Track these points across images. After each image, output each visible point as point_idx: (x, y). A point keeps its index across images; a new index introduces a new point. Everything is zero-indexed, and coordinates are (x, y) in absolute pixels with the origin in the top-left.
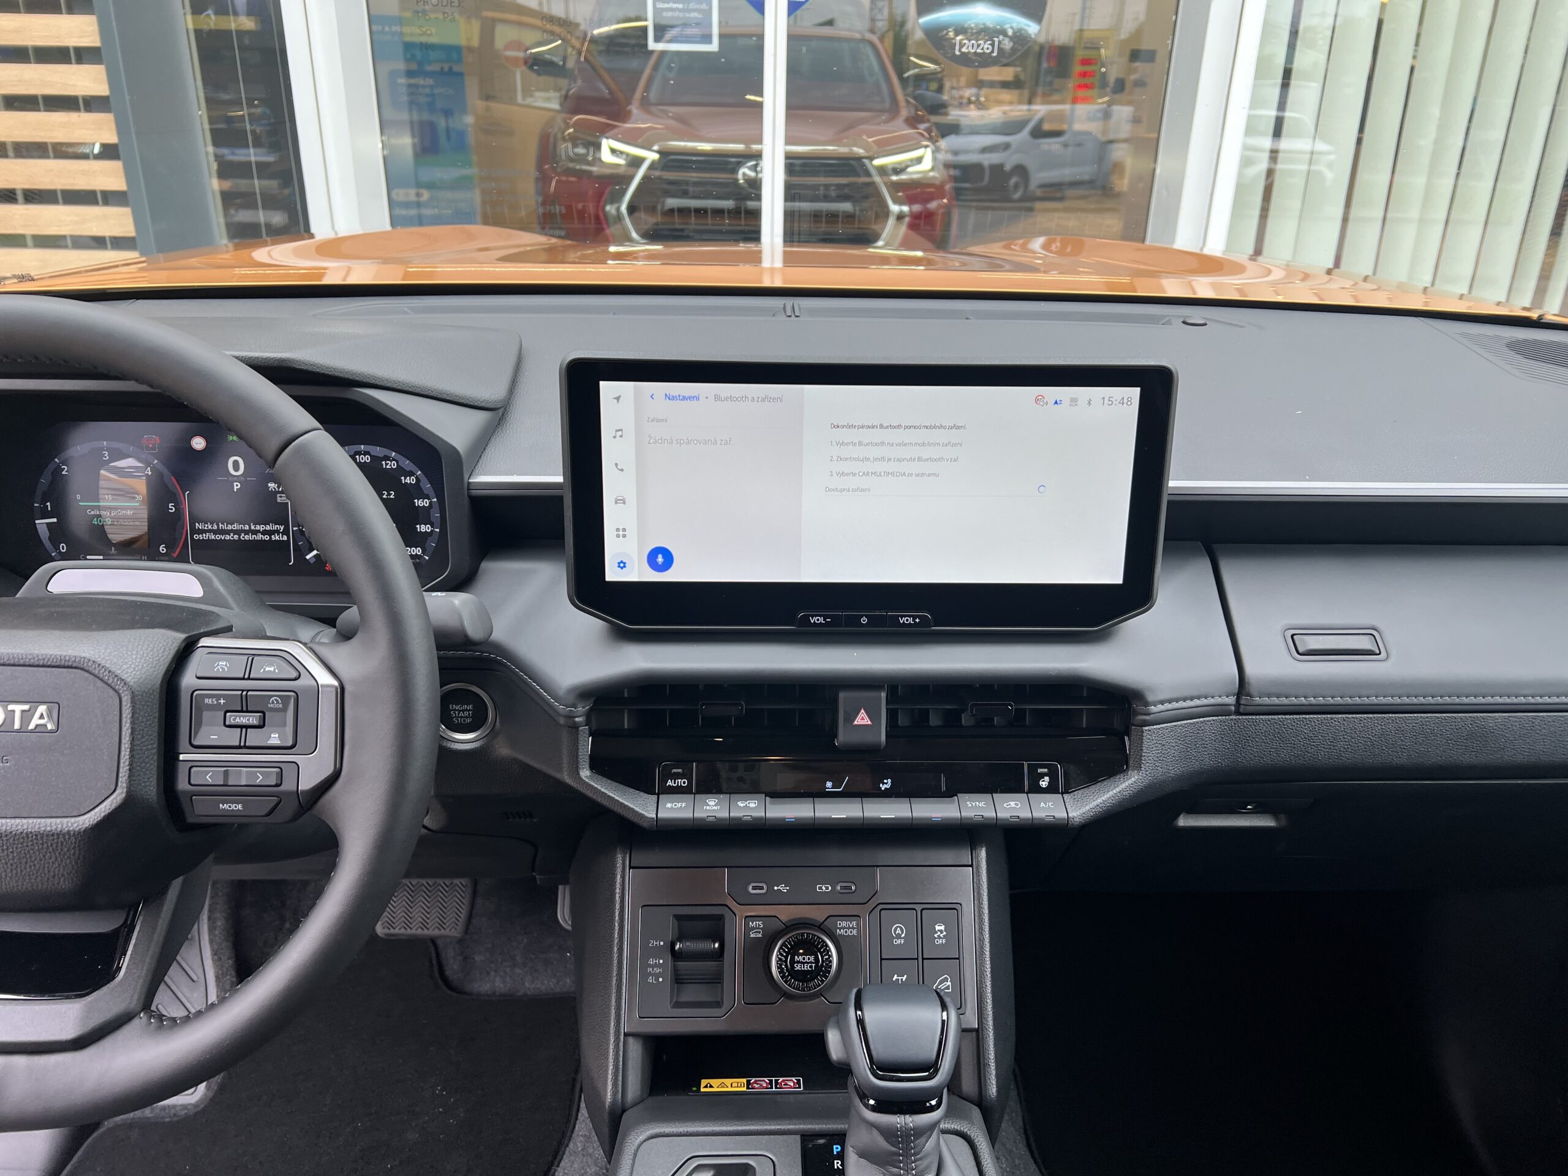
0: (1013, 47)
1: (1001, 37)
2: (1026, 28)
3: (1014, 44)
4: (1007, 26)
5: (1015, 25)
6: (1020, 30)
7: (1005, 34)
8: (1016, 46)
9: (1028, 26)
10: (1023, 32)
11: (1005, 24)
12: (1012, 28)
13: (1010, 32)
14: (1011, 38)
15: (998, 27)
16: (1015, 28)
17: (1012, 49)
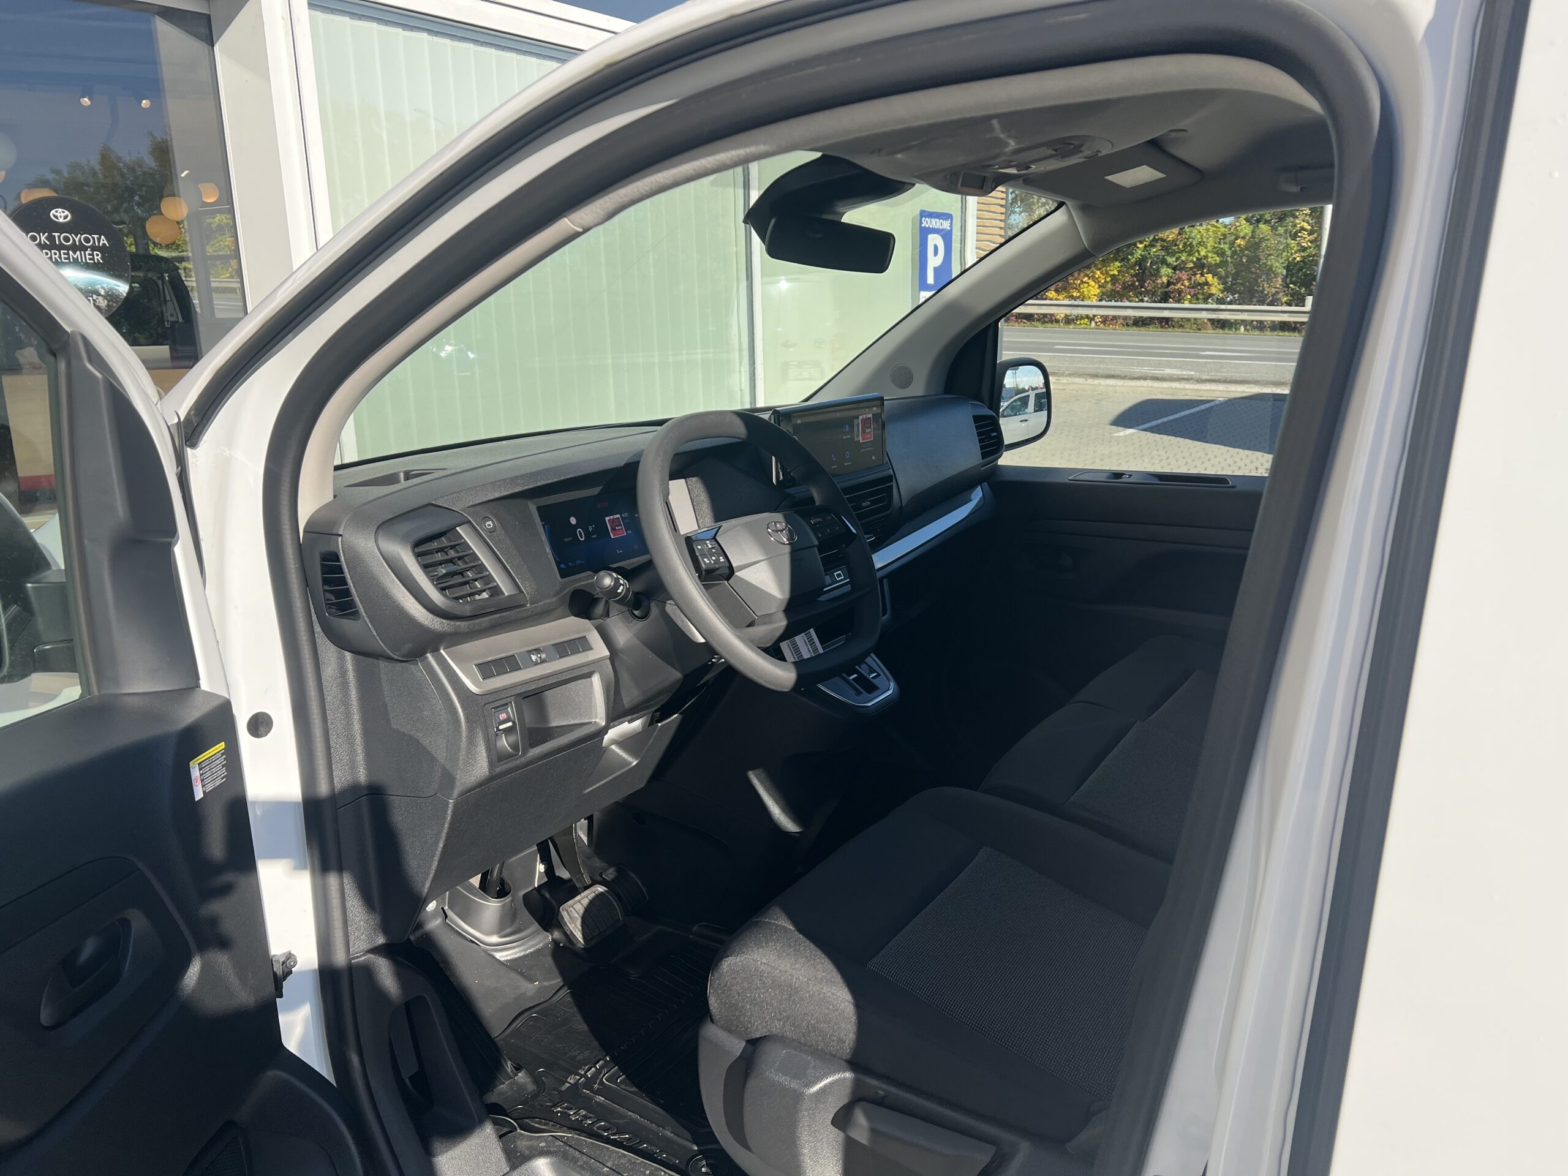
0: (109, 303)
1: (95, 297)
2: (116, 287)
3: (108, 301)
4: (99, 286)
5: (105, 285)
6: (111, 289)
7: (99, 294)
8: (111, 303)
9: (118, 286)
10: (114, 291)
11: (97, 285)
12: (103, 288)
13: (102, 292)
14: (104, 297)
15: (90, 288)
16: (106, 288)
17: (108, 306)
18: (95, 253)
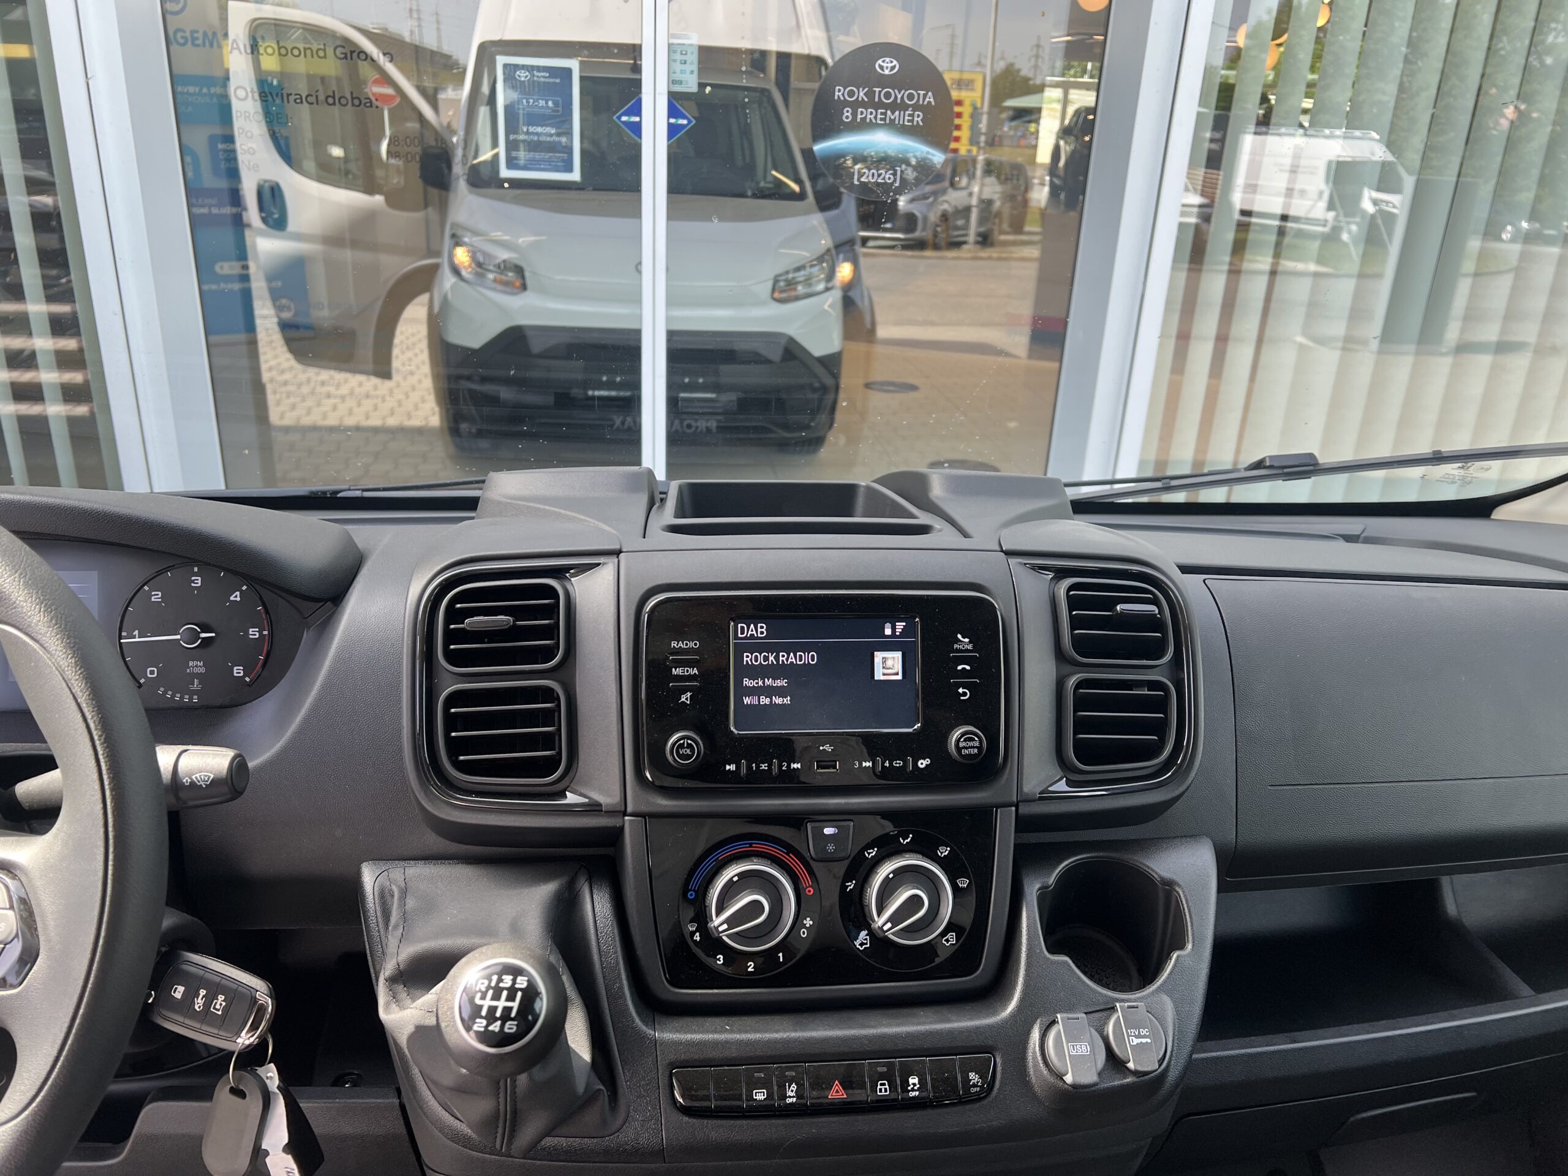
0: (917, 175)
1: (904, 167)
2: (930, 156)
3: (917, 172)
4: (910, 155)
5: (918, 154)
6: (924, 159)
7: (908, 164)
8: (920, 174)
9: (933, 155)
10: (927, 161)
11: (908, 153)
13: (913, 162)
14: (915, 168)
15: (900, 156)
16: (919, 157)
17: (916, 179)
18: (917, 113)
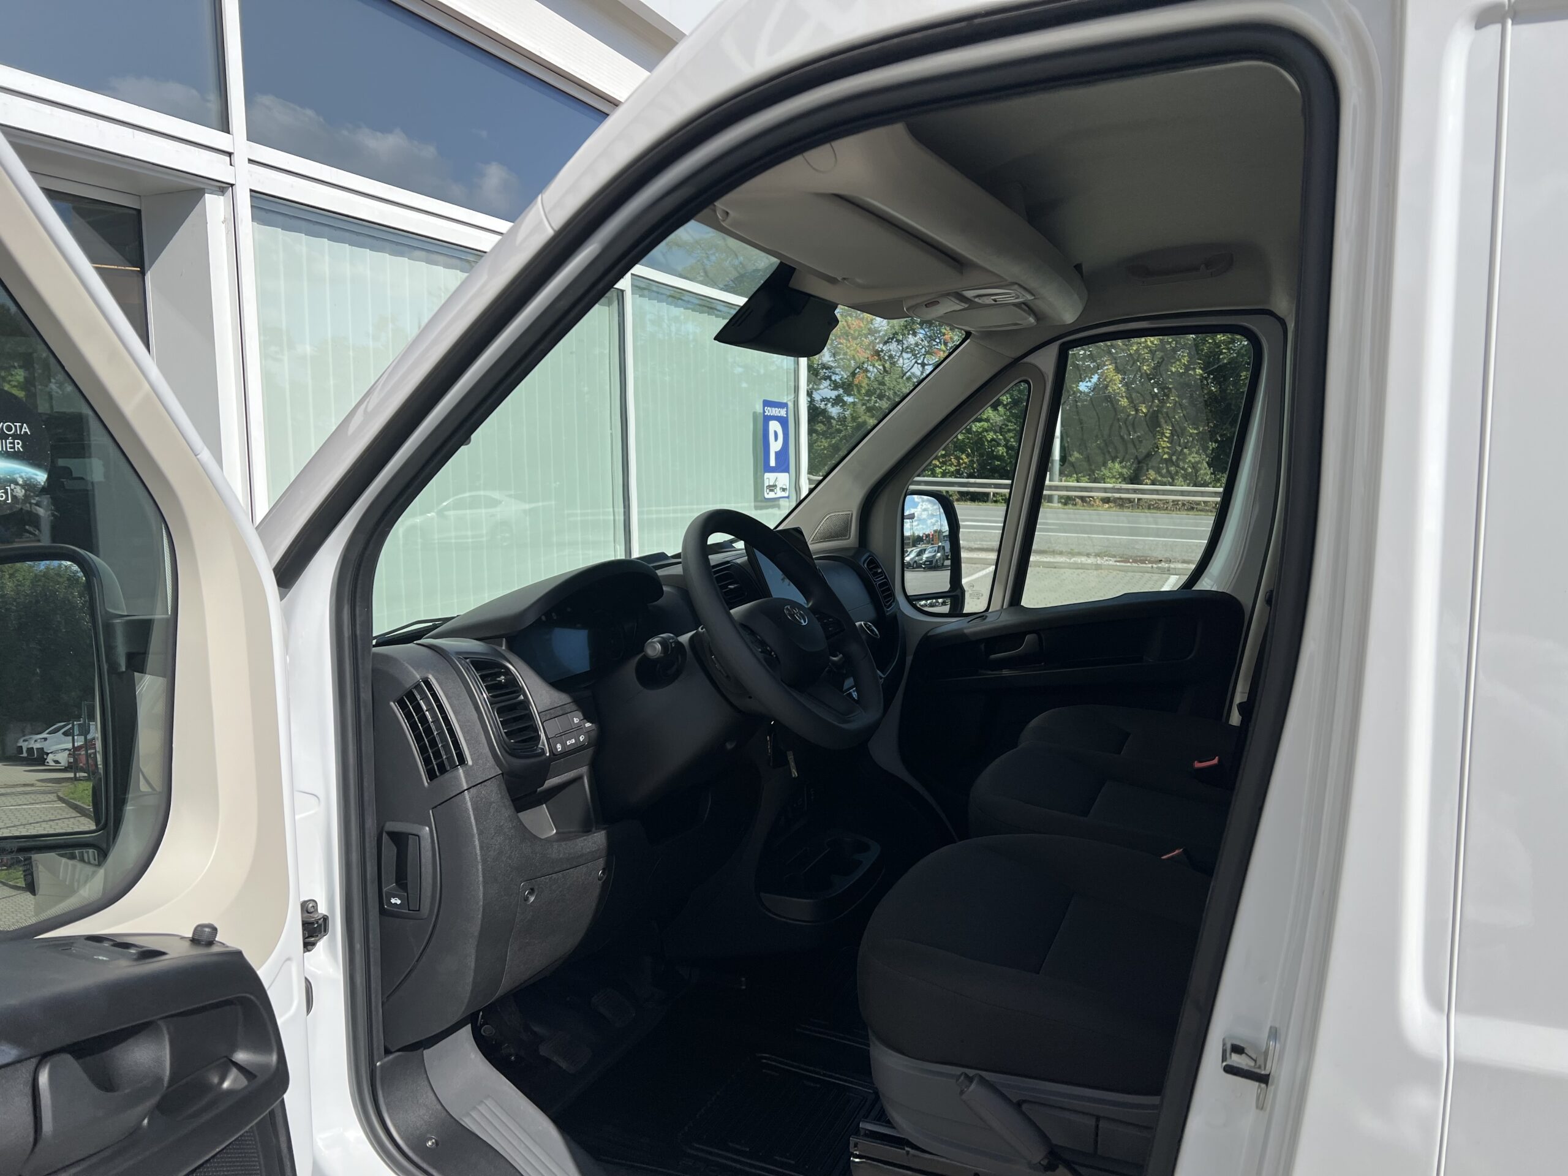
0: (25, 493)
1: (13, 486)
2: (34, 476)
3: (26, 491)
4: (18, 476)
5: (23, 474)
6: (29, 479)
7: (17, 484)
8: (29, 492)
9: (37, 474)
10: (32, 479)
11: (15, 474)
12: (21, 477)
13: (21, 482)
14: (22, 486)
15: (7, 477)
16: (24, 477)
17: (25, 496)
18: (16, 441)
